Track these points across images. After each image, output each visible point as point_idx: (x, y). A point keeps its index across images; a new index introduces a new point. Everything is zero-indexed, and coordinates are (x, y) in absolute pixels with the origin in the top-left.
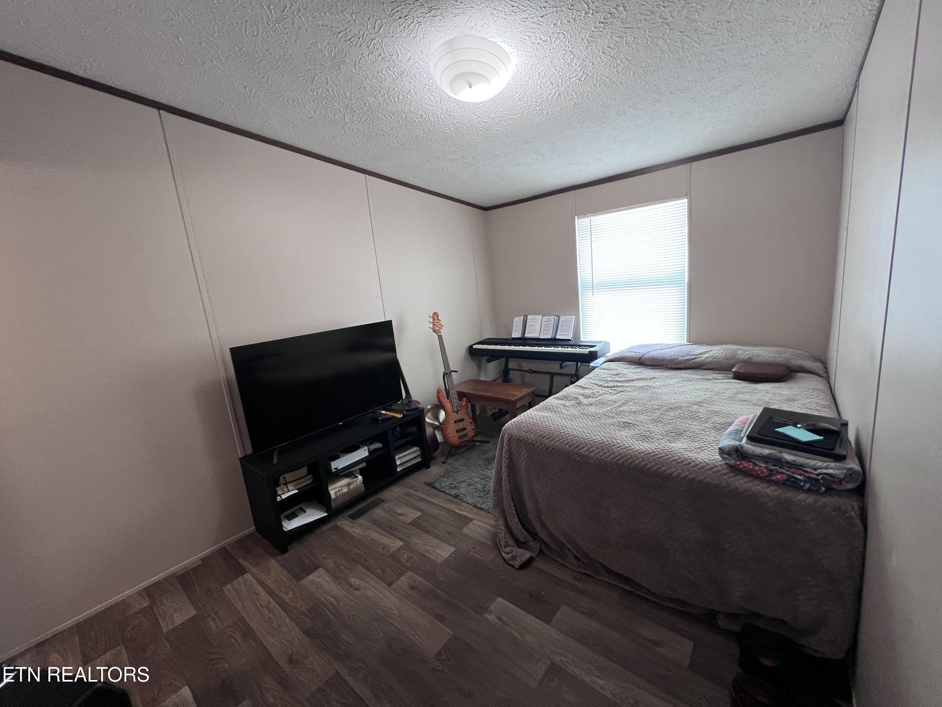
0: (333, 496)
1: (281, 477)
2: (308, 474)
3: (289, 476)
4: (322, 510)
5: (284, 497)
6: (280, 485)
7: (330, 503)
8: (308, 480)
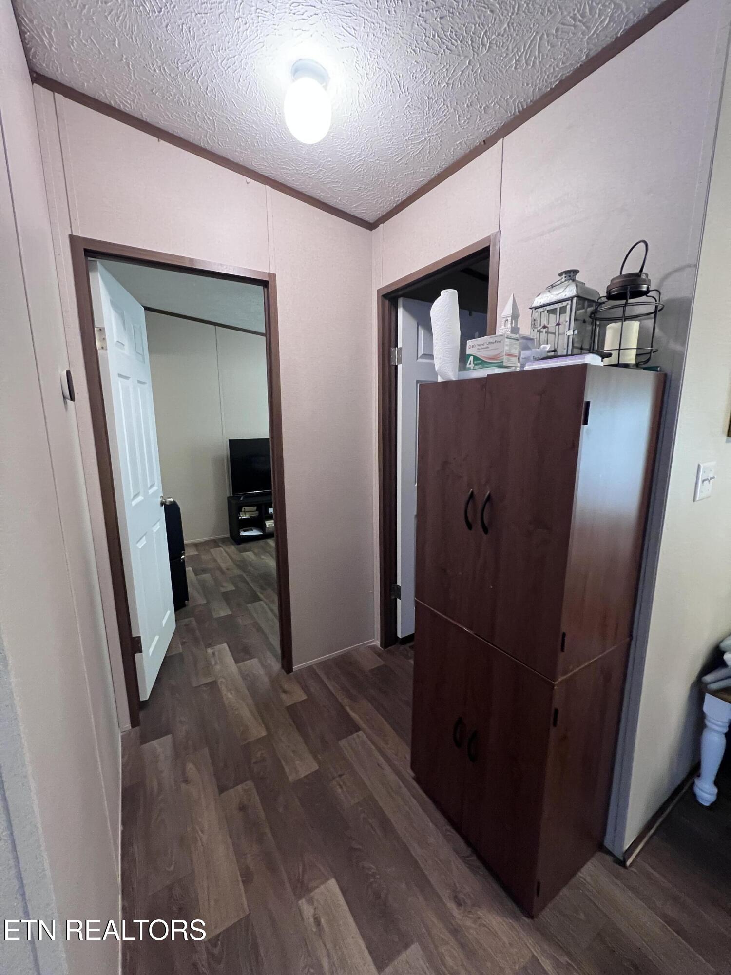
0: (267, 526)
1: (243, 508)
2: (257, 510)
3: (247, 509)
4: (260, 532)
5: (242, 518)
6: (241, 511)
7: (265, 529)
8: (256, 514)
